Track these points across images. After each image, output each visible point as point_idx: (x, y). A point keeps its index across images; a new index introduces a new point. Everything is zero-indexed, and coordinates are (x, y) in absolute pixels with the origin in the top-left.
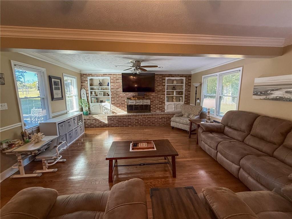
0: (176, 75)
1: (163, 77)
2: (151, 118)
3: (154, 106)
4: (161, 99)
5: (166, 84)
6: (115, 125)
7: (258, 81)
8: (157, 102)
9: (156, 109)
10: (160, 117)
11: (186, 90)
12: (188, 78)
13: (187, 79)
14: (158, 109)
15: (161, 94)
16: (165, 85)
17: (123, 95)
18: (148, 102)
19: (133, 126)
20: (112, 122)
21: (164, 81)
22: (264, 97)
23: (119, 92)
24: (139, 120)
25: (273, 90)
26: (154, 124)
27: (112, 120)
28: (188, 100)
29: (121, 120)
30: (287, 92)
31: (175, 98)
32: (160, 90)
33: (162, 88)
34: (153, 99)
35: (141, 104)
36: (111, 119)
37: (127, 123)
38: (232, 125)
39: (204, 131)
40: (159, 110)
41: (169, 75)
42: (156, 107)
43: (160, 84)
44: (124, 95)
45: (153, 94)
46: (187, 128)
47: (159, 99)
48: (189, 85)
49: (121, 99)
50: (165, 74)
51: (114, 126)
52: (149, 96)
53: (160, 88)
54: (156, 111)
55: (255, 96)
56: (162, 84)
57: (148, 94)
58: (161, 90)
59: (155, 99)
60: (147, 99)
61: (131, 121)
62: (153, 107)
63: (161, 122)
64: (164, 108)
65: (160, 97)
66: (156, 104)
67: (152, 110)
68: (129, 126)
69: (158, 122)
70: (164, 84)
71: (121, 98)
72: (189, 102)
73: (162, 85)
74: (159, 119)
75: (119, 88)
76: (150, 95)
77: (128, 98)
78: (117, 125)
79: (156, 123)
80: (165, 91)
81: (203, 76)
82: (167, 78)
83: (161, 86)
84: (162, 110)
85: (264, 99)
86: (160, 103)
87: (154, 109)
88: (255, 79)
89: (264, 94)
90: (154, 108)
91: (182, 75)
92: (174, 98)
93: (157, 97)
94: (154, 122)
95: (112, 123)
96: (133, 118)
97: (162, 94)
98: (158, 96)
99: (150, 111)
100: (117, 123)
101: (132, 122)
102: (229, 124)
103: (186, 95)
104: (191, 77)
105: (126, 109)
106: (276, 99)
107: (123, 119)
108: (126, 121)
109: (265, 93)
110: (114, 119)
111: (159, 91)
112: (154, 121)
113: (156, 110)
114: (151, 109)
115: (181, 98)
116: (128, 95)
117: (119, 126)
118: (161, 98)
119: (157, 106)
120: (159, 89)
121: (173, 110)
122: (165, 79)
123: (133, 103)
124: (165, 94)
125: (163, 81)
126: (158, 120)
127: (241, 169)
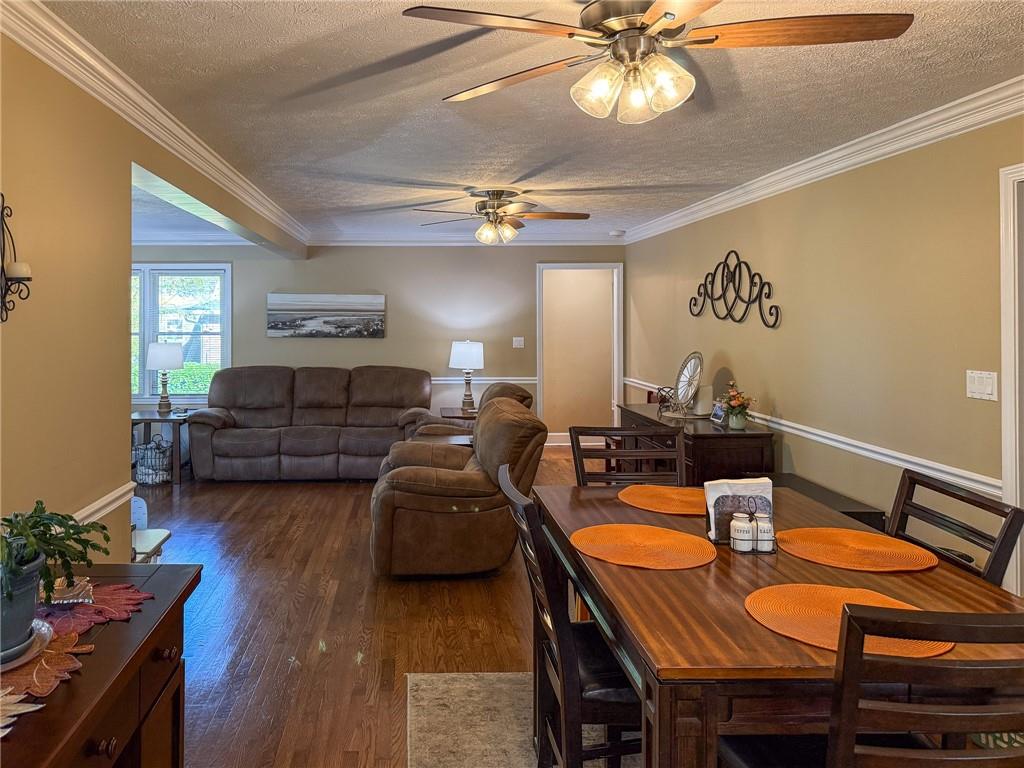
7: (276, 300)
22: (291, 332)
25: (304, 319)
30: (325, 322)
38: (247, 402)
39: (216, 429)
55: (273, 331)
85: (292, 336)
88: (269, 295)
89: (291, 327)
102: (241, 401)
106: (311, 335)
109: (292, 324)
127: (342, 456)
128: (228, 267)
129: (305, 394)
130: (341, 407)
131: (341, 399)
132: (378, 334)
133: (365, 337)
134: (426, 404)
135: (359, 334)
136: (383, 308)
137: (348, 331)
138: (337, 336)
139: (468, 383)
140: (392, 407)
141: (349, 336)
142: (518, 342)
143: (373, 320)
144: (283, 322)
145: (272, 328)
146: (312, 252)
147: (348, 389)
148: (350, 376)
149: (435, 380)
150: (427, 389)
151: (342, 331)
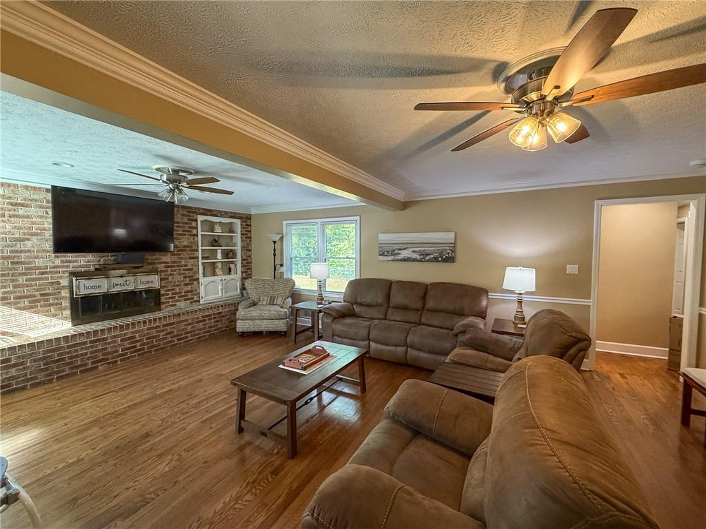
0: (220, 212)
1: (191, 214)
2: (173, 323)
3: (168, 290)
4: (189, 270)
5: (200, 233)
6: (28, 380)
7: (383, 237)
8: (180, 278)
9: (174, 297)
10: (198, 318)
11: (242, 247)
12: (246, 222)
13: (244, 223)
14: (183, 296)
15: (188, 256)
16: (197, 235)
17: (50, 264)
18: (152, 282)
19: (116, 361)
20: (13, 372)
21: (194, 224)
22: (392, 257)
23: (29, 251)
24: (138, 339)
25: (400, 250)
26: (182, 339)
27: (15, 365)
28: (249, 269)
29: (62, 354)
30: (413, 252)
31: (219, 265)
32: (185, 247)
33: (191, 243)
34: (167, 271)
35: (130, 288)
36: (8, 360)
37: (88, 359)
38: (363, 300)
39: (335, 318)
40: (185, 300)
41: (205, 209)
42: (176, 293)
43: (184, 231)
44: (57, 262)
45: (167, 258)
46: (281, 326)
47: (182, 272)
48: (247, 236)
49: (42, 279)
50: (196, 208)
51: (24, 388)
52: (154, 263)
53: (185, 241)
54: (178, 304)
55: (382, 257)
56: (190, 231)
57: (150, 257)
58: (188, 247)
59: (172, 271)
60: (149, 273)
61: (106, 349)
62: (168, 294)
63: (201, 329)
64: (199, 293)
65: (186, 266)
66: (177, 286)
67: (164, 303)
68: (100, 368)
69: (194, 331)
70: (194, 232)
71: (42, 273)
72: (251, 274)
73: (189, 235)
74: (197, 322)
75: (28, 240)
76: (156, 259)
77: (73, 274)
78: (41, 377)
79: (189, 335)
80: (197, 250)
81: (284, 222)
82: (201, 218)
83: (187, 236)
84: (193, 298)
85: (393, 260)
86: (187, 282)
87: (171, 298)
88: (380, 235)
89: (392, 255)
90: (170, 296)
91: (234, 213)
92: (217, 267)
93: (178, 266)
94: (185, 333)
95: (14, 378)
96: (114, 337)
97: (190, 258)
98: (180, 262)
99: (158, 305)
100: (42, 370)
101: (109, 350)
102: (359, 300)
103: (244, 257)
104: (250, 219)
105: (68, 313)
106: (404, 260)
107: (69, 347)
108: (86, 354)
109: (393, 253)
110: (23, 357)
111: (182, 250)
112: (183, 330)
113: (177, 301)
114: (163, 300)
115: (232, 266)
116: (76, 261)
117: (50, 381)
118: (189, 267)
119: (177, 290)
120: (183, 244)
121: (220, 295)
122: (196, 220)
123: (99, 287)
124: (198, 258)
125: (191, 224)
126: (194, 327)
127: (409, 349)
128: (357, 218)
129: (397, 299)
130: (418, 310)
131: (419, 305)
132: (450, 259)
133: (440, 262)
134: (482, 315)
135: (435, 260)
136: (453, 241)
137: (428, 258)
138: (420, 261)
139: (520, 302)
140: (455, 314)
141: (428, 261)
142: (572, 269)
143: (446, 250)
144: (388, 252)
145: (381, 255)
146: (405, 206)
147: (424, 298)
148: (427, 288)
149: (491, 295)
150: (484, 303)
151: (424, 258)
